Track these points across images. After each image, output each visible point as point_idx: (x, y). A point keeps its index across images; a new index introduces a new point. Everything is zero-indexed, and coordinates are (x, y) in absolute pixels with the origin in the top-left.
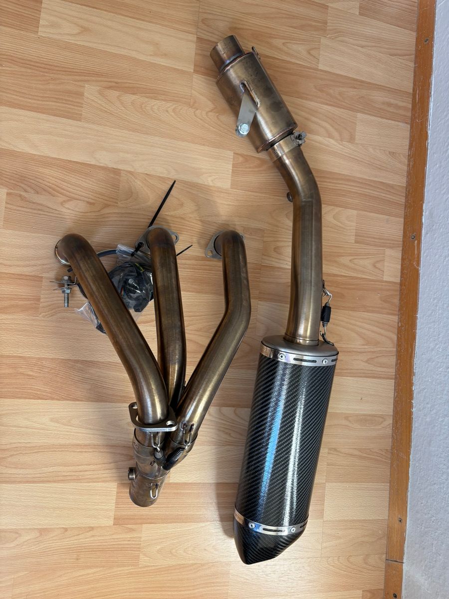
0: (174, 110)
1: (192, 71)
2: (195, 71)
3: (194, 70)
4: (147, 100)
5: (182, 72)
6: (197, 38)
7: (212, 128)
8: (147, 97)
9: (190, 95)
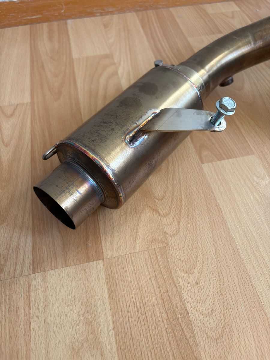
0: (189, 272)
1: (101, 262)
2: (99, 256)
3: (98, 259)
4: (198, 333)
5: (111, 279)
6: (34, 272)
7: (183, 203)
8: (193, 333)
9: (146, 252)
